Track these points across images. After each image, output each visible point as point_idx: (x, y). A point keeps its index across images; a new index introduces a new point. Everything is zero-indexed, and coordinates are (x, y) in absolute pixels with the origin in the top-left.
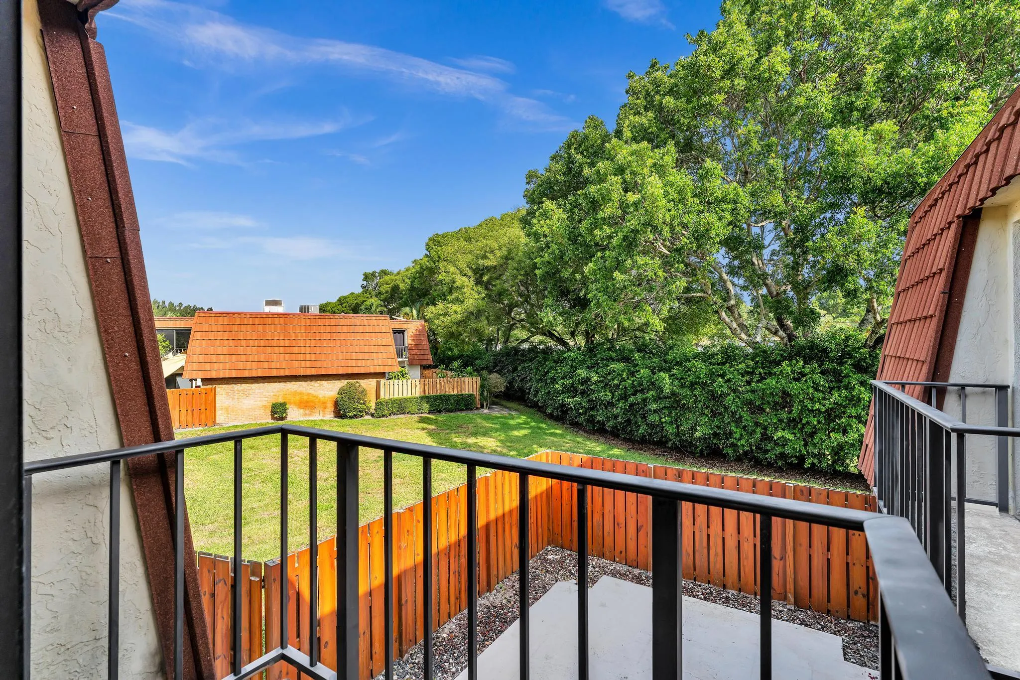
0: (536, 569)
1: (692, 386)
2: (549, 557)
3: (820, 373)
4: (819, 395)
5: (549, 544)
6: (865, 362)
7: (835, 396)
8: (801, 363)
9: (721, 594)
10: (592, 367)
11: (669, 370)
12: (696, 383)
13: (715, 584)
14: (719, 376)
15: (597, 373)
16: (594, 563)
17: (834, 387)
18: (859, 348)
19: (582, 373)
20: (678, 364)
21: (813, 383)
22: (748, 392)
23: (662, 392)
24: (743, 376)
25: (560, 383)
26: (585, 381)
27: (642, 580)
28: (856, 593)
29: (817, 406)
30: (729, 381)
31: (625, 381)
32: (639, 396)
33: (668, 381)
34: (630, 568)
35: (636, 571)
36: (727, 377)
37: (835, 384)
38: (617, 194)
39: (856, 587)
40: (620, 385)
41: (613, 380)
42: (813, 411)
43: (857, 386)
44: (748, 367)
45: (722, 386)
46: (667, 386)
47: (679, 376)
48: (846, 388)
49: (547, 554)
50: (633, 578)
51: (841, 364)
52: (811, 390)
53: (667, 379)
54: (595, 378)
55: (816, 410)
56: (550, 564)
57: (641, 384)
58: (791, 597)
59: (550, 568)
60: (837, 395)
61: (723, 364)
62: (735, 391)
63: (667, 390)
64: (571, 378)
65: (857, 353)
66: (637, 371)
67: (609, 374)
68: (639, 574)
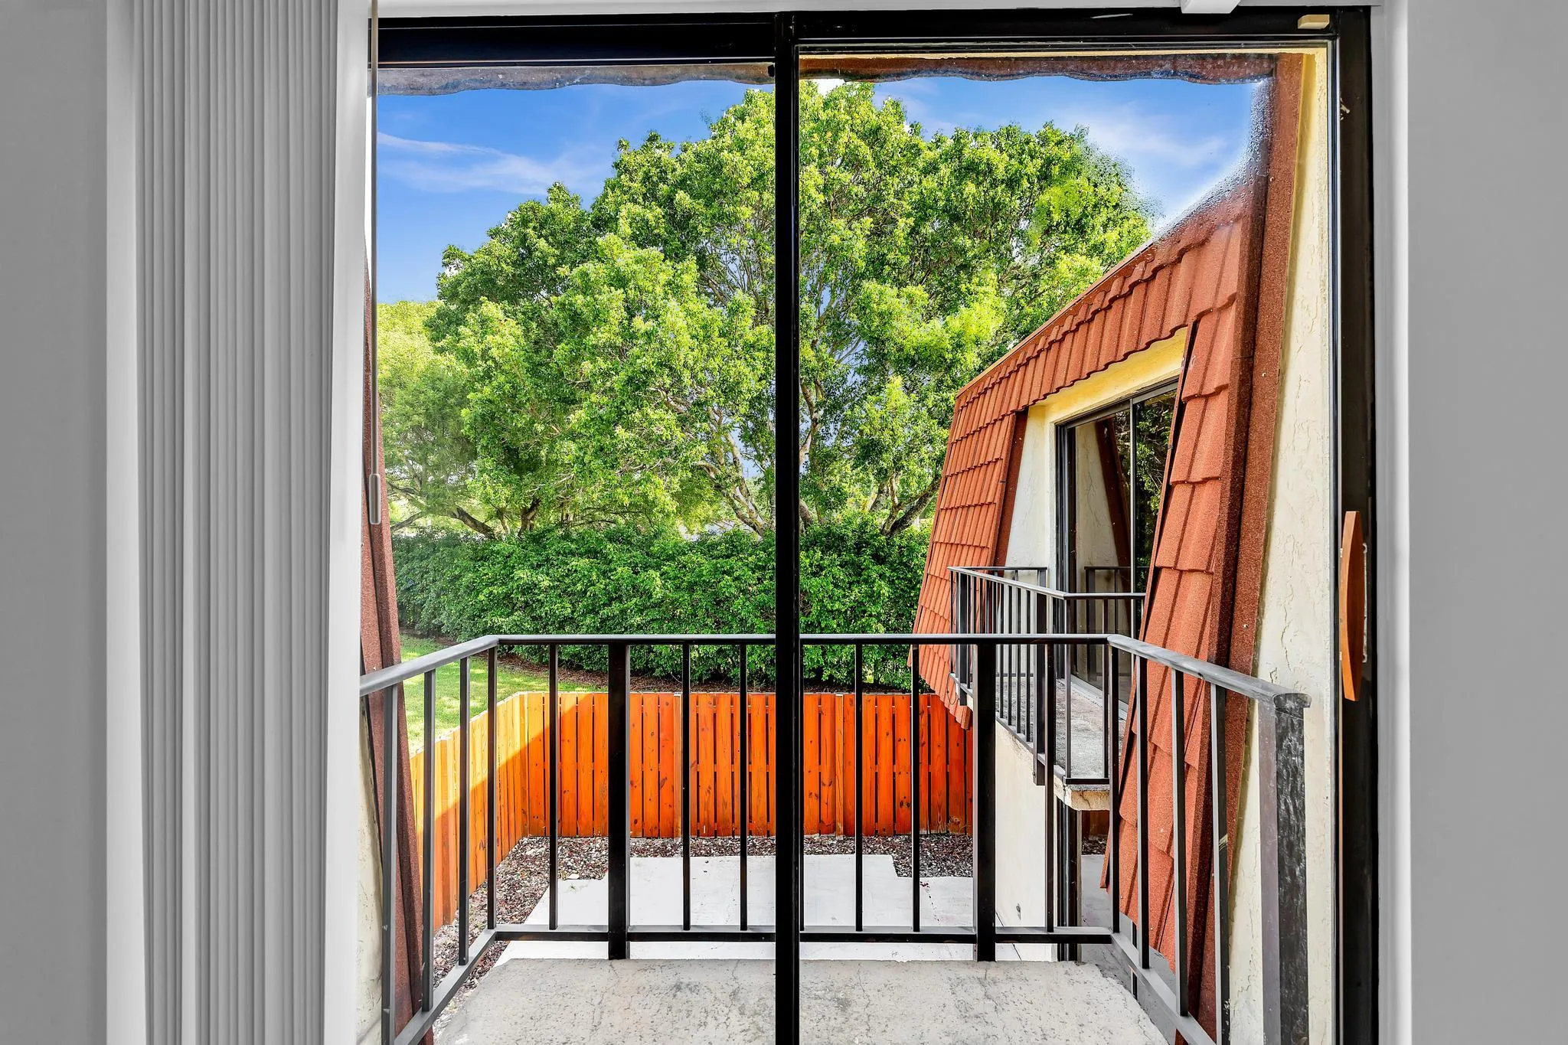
0: (513, 874)
1: (691, 588)
2: (528, 853)
3: (840, 565)
4: (838, 592)
5: (524, 835)
6: (883, 552)
7: (856, 593)
8: (820, 554)
9: (766, 843)
10: (539, 566)
11: (658, 567)
12: (696, 583)
13: (758, 834)
14: (724, 572)
15: (548, 574)
16: (598, 845)
17: (853, 581)
18: (877, 535)
19: (523, 575)
20: (671, 558)
21: (833, 578)
22: (760, 592)
23: (650, 597)
24: (754, 572)
25: (486, 591)
26: (529, 588)
27: (668, 851)
28: (901, 804)
29: (837, 606)
30: (737, 579)
31: (594, 585)
32: (616, 607)
33: (659, 582)
34: (649, 840)
35: (658, 842)
36: (736, 574)
37: (854, 578)
38: (617, 314)
39: (902, 797)
40: (585, 592)
41: (575, 585)
42: (832, 611)
43: (877, 580)
44: (759, 560)
45: (731, 586)
46: (658, 589)
47: (672, 574)
48: (866, 581)
49: (524, 850)
50: (655, 852)
51: (858, 553)
52: (831, 587)
53: (658, 579)
54: (546, 583)
55: (836, 610)
56: (533, 863)
57: (617, 589)
58: (840, 826)
59: (533, 867)
60: (857, 590)
61: (728, 557)
62: (744, 592)
63: (658, 594)
64: (503, 584)
65: (875, 540)
66: (611, 571)
67: (567, 575)
68: (663, 844)
